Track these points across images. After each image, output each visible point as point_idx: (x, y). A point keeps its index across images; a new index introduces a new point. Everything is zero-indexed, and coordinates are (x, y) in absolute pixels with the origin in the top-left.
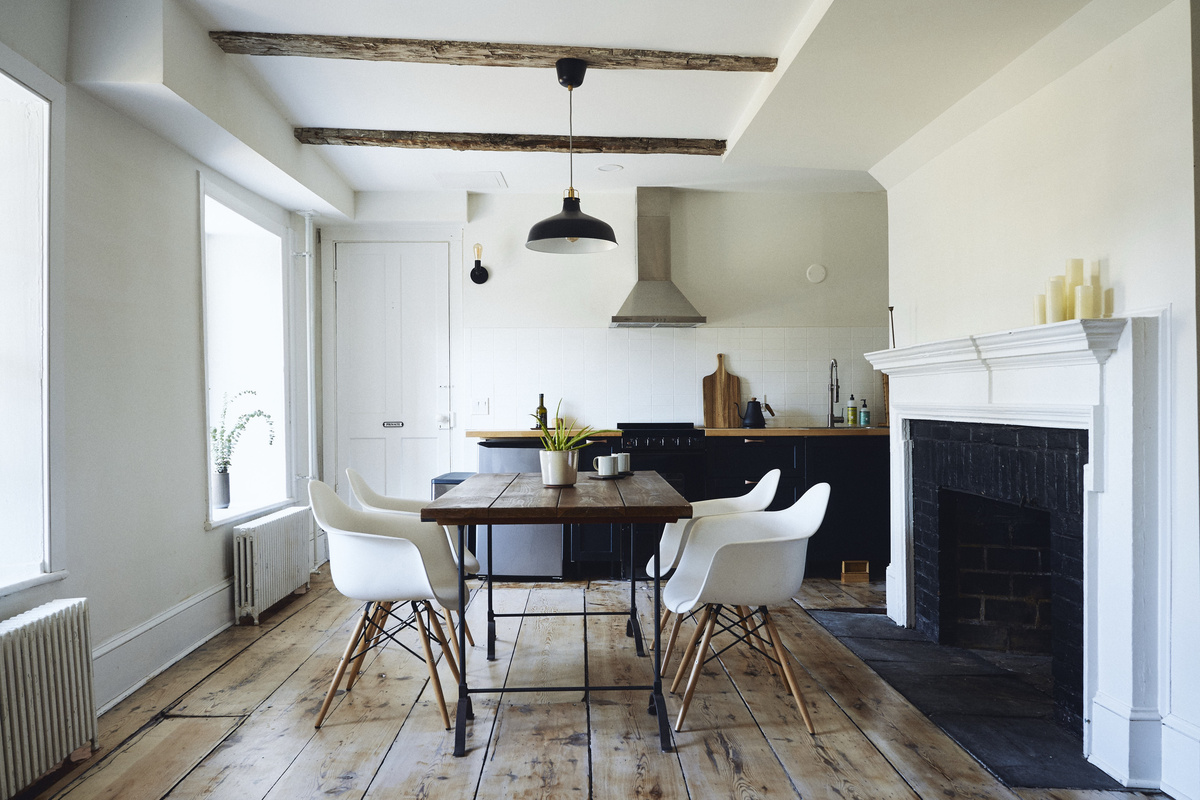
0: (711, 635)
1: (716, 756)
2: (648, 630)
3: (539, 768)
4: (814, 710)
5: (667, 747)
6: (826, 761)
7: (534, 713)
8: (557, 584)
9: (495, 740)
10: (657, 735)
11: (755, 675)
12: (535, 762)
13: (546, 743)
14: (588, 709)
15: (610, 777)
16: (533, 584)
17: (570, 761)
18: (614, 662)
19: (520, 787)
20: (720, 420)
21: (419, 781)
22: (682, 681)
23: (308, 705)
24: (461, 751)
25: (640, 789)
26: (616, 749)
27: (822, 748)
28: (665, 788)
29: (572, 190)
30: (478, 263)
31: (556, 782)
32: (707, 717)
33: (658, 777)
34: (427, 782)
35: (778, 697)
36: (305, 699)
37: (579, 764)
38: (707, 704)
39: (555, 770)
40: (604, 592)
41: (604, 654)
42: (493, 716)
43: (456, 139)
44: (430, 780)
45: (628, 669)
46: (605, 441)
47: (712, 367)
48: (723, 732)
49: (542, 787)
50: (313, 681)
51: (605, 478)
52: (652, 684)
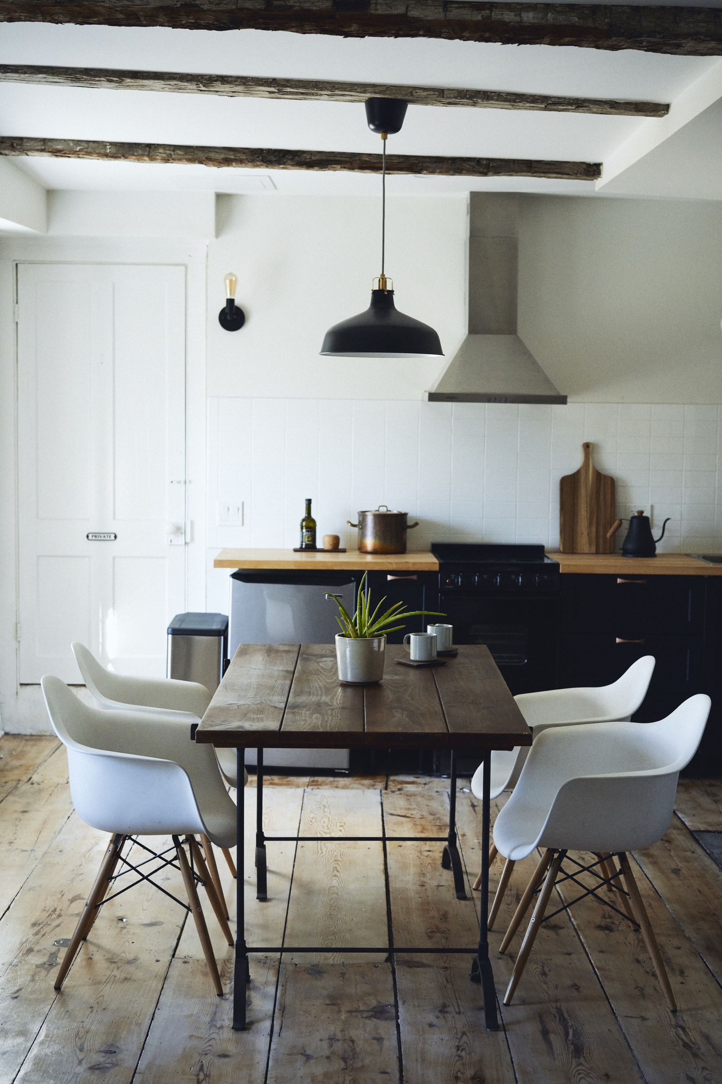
0: (552, 884)
1: (552, 1037)
2: (471, 859)
3: (338, 1046)
4: (681, 979)
5: (493, 1024)
6: (686, 1045)
7: (325, 975)
8: (342, 781)
9: (282, 1009)
10: (480, 1009)
11: (611, 930)
12: (332, 1039)
13: (343, 1017)
14: (394, 972)
15: (423, 1060)
16: (306, 780)
17: (374, 1038)
18: (425, 906)
19: (319, 1069)
20: (583, 541)
21: (196, 1058)
22: (515, 938)
23: (36, 960)
24: (242, 1023)
25: (459, 1075)
26: (431, 1025)
27: (683, 1029)
28: (489, 1073)
29: (383, 279)
30: (230, 302)
31: (360, 1064)
32: (545, 986)
33: (480, 1061)
34: (206, 1061)
35: (638, 961)
36: (30, 951)
37: (386, 1043)
38: (546, 969)
39: (358, 1050)
40: (409, 796)
41: (412, 894)
42: (275, 979)
43: (212, 155)
44: (209, 1057)
45: (445, 917)
46: (415, 577)
47: (573, 463)
48: (564, 1006)
49: (344, 1069)
50: (34, 925)
51: (420, 666)
52: (477, 947)
